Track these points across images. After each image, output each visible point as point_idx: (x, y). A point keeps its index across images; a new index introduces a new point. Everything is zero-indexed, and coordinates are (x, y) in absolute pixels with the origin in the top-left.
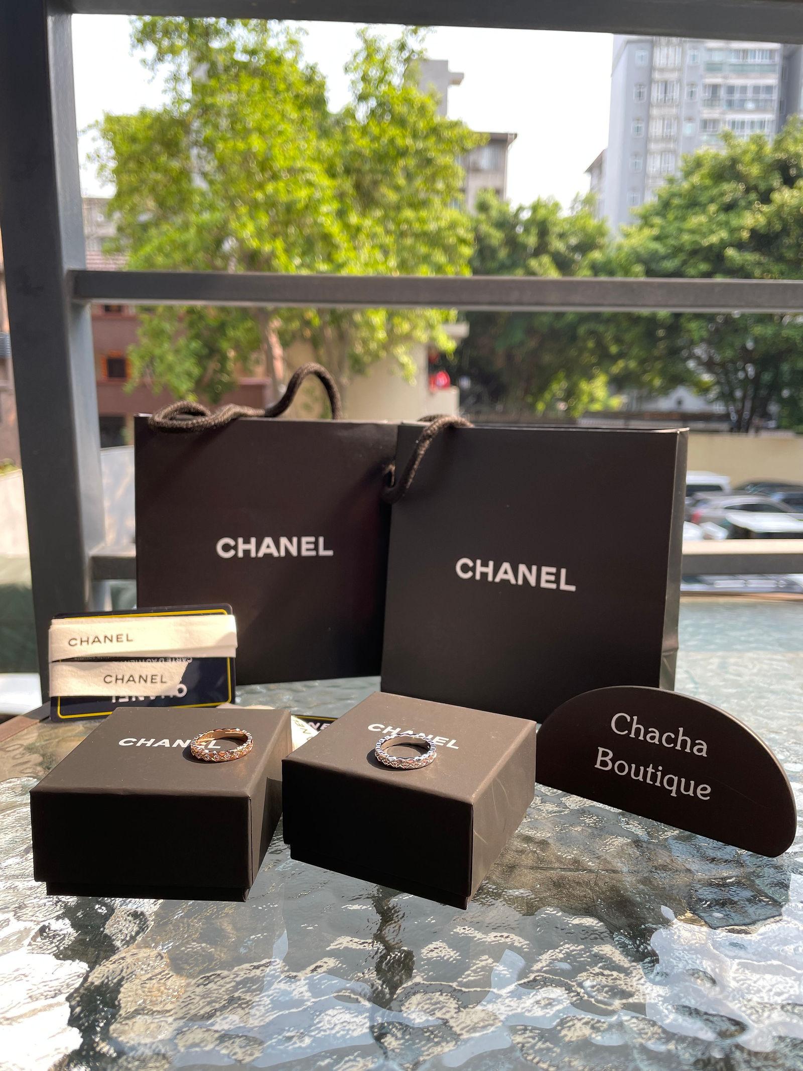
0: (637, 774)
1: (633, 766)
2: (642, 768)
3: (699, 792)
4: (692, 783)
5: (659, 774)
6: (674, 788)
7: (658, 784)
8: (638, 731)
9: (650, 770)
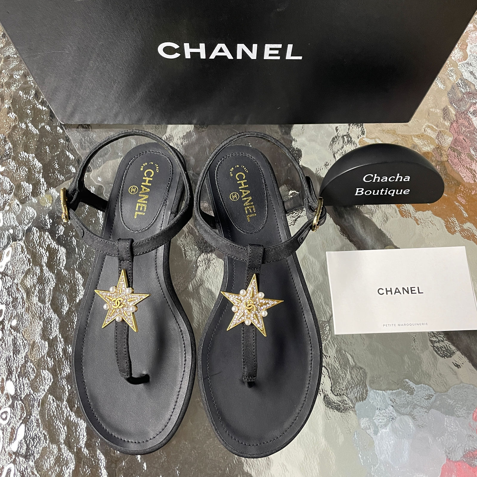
0: (376, 193)
1: (374, 191)
2: (378, 191)
3: (404, 193)
4: (402, 190)
5: (386, 191)
6: (393, 194)
7: (386, 194)
8: (377, 179)
9: (382, 190)
